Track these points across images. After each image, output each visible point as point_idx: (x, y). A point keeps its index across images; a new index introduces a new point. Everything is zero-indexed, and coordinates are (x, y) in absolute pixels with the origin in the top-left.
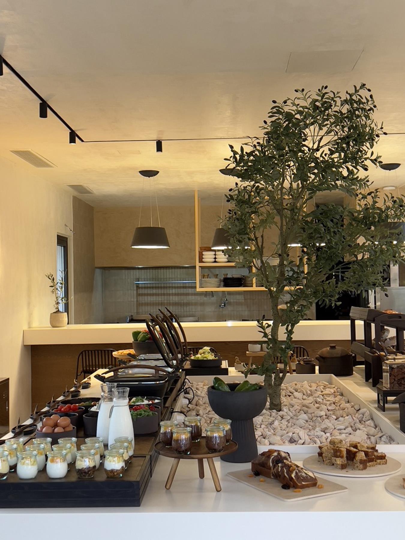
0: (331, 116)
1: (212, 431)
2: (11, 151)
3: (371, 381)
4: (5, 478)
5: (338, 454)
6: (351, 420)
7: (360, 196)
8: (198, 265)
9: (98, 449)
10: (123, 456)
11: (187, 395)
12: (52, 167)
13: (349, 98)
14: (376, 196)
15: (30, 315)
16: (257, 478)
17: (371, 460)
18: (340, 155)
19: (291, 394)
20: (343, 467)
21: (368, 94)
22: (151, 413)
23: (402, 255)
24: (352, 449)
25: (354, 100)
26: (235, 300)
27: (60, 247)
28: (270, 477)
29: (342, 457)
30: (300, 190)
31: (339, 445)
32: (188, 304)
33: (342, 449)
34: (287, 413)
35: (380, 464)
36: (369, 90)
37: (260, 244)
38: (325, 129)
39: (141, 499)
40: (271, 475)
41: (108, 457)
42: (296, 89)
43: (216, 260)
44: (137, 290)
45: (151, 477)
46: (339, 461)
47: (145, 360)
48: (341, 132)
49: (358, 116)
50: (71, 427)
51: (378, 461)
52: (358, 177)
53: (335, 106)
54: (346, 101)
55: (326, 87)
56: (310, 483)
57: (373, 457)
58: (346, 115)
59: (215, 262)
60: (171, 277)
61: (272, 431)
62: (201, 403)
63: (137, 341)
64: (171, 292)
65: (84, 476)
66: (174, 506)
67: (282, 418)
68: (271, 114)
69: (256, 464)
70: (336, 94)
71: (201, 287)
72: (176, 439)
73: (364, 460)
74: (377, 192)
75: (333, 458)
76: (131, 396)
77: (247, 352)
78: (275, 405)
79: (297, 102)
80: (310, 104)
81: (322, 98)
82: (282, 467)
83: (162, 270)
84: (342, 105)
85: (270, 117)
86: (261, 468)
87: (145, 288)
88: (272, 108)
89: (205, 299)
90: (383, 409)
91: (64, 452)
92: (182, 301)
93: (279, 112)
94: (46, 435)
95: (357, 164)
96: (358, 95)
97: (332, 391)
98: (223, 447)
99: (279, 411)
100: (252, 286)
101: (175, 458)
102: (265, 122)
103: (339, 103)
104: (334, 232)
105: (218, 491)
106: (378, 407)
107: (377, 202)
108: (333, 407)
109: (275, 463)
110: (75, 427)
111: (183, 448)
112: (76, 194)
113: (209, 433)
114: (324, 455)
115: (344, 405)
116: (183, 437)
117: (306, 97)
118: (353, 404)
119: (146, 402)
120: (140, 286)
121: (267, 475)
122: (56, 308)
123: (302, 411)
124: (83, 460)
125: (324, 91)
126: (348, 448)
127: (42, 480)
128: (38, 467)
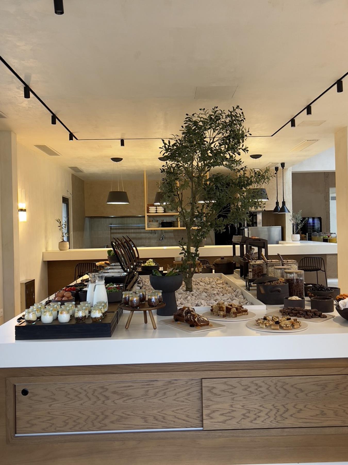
0: (220, 124)
1: (151, 296)
2: (35, 146)
3: (243, 276)
4: (34, 323)
5: (221, 309)
6: (231, 295)
7: (237, 170)
8: (146, 214)
9: (87, 307)
10: (101, 310)
11: (139, 285)
12: (59, 155)
13: (230, 114)
14: (245, 170)
15: (47, 243)
16: (177, 322)
17: (240, 313)
18: (225, 146)
19: (198, 284)
20: (224, 316)
21: (240, 112)
22: (118, 290)
23: (260, 204)
24: (229, 306)
25: (232, 115)
26: (168, 236)
27: (64, 204)
28: (184, 322)
29: (223, 311)
30: (203, 167)
31: (222, 305)
32: (140, 239)
33: (224, 306)
34: (195, 292)
35: (244, 315)
36: (241, 109)
37: (180, 199)
38: (217, 132)
39: (111, 333)
40: (184, 320)
41: (93, 310)
42: (200, 108)
43: (157, 211)
44: (110, 230)
45: (118, 323)
46: (222, 313)
47: (115, 266)
48: (226, 133)
49: (235, 124)
50: (72, 297)
51: (244, 313)
52: (235, 159)
53: (222, 118)
54: (228, 116)
55: (217, 107)
56: (205, 323)
57: (241, 311)
58: (228, 124)
59: (156, 212)
60: (130, 222)
61: (187, 302)
62: (147, 289)
63: (110, 255)
64: (131, 231)
65: (79, 321)
66: (130, 336)
67: (193, 295)
68: (185, 122)
69: (176, 315)
70: (222, 111)
71: (148, 227)
72: (131, 300)
73: (236, 312)
74: (246, 168)
75: (218, 311)
76: (106, 283)
77: (174, 262)
78: (189, 289)
79: (201, 116)
80: (208, 117)
81: (215, 114)
82: (190, 316)
83: (125, 219)
84: (226, 118)
85: (185, 123)
86: (179, 317)
87: (115, 229)
88: (186, 118)
89: (151, 235)
90: (249, 290)
91: (68, 308)
92: (137, 237)
93: (190, 121)
94: (58, 301)
95: (235, 151)
96: (235, 112)
97: (222, 282)
98: (157, 305)
99: (191, 292)
100: (178, 227)
101: (131, 311)
102: (182, 127)
103: (224, 117)
104: (221, 190)
105: (155, 329)
106: (246, 289)
107: (245, 174)
108: (221, 289)
109: (186, 314)
110: (74, 298)
111: (135, 305)
112: (73, 172)
113: (150, 297)
114: (214, 310)
115: (227, 288)
116: (135, 299)
117: (206, 113)
118: (232, 288)
119: (115, 286)
120: (112, 228)
121: (181, 320)
122: (62, 239)
123: (204, 292)
124: (79, 312)
125: (216, 109)
126: (227, 306)
127: (55, 323)
128: (53, 317)
